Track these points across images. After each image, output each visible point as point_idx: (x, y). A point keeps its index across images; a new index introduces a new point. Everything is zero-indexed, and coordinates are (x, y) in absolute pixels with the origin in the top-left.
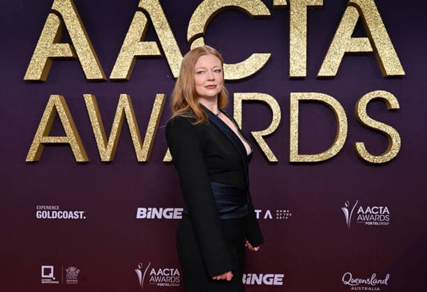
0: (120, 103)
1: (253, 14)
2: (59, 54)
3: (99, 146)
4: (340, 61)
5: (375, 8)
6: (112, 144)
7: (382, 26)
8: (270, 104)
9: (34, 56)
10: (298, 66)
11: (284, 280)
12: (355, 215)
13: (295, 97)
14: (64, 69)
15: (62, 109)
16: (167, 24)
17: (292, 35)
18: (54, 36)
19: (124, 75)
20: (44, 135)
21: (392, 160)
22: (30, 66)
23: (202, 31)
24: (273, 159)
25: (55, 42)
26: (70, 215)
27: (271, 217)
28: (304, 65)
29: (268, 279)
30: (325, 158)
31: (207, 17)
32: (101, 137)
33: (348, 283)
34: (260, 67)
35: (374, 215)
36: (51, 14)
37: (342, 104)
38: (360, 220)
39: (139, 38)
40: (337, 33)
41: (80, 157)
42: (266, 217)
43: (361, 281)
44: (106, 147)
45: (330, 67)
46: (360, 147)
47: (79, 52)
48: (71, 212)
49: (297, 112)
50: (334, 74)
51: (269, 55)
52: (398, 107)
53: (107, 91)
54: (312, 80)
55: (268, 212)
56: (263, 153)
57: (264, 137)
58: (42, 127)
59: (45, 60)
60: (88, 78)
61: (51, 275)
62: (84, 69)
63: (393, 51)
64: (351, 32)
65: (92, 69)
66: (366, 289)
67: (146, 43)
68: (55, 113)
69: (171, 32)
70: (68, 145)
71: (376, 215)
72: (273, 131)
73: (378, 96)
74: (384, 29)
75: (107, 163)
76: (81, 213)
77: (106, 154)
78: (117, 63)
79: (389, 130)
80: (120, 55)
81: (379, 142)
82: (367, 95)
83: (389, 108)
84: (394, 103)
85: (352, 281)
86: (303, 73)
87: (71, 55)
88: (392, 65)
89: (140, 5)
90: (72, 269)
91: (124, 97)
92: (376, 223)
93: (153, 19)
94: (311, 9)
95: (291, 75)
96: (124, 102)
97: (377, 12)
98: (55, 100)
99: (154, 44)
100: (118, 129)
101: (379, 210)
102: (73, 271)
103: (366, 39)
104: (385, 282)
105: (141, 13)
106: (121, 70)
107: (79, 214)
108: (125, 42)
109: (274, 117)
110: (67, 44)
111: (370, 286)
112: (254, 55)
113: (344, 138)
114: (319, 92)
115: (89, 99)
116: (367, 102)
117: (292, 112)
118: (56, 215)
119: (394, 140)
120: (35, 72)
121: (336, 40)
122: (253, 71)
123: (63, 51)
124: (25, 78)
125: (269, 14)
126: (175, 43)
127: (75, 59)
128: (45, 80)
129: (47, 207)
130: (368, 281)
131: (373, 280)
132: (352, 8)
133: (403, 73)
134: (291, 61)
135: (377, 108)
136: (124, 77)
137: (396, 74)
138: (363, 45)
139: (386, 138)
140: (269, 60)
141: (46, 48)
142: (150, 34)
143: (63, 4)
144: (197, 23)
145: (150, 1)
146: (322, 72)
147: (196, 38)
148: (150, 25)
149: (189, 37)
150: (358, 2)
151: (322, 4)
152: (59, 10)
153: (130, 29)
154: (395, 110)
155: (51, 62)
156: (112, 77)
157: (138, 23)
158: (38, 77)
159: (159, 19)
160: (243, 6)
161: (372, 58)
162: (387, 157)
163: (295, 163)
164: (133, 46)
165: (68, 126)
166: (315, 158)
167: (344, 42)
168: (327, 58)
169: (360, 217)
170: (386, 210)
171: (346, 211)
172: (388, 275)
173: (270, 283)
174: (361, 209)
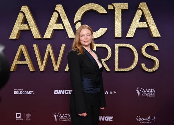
0: (47, 48)
1: (100, 13)
2: (23, 28)
3: (39, 65)
4: (135, 31)
5: (149, 10)
6: (44, 64)
7: (151, 17)
8: (107, 48)
9: (13, 29)
10: (118, 33)
11: (113, 119)
13: (117, 46)
14: (25, 35)
15: (24, 50)
16: (66, 17)
17: (116, 21)
18: (21, 21)
19: (49, 37)
20: (17, 61)
21: (156, 71)
22: (12, 33)
23: (80, 19)
24: (109, 70)
25: (22, 24)
27: (108, 94)
28: (121, 33)
30: (129, 70)
31: (82, 14)
32: (40, 62)
33: (139, 120)
34: (103, 33)
35: (149, 93)
36: (20, 13)
37: (136, 48)
38: (143, 95)
39: (55, 22)
40: (134, 20)
41: (31, 69)
42: (106, 94)
43: (144, 119)
44: (42, 66)
45: (131, 33)
46: (143, 65)
47: (31, 28)
48: (28, 92)
49: (118, 51)
50: (133, 36)
51: (107, 29)
52: (158, 49)
53: (42, 43)
54: (124, 39)
55: (107, 92)
57: (105, 61)
59: (18, 31)
60: (35, 38)
61: (20, 117)
62: (33, 35)
63: (156, 27)
64: (139, 20)
65: (36, 34)
66: (146, 122)
67: (58, 24)
68: (22, 52)
69: (68, 20)
70: (27, 65)
72: (108, 59)
73: (150, 45)
74: (152, 19)
75: (42, 71)
76: (32, 92)
77: (42, 68)
78: (46, 32)
79: (155, 58)
80: (48, 29)
81: (151, 63)
82: (146, 45)
83: (154, 50)
84: (156, 48)
85: (141, 119)
86: (120, 36)
87: (28, 29)
88: (155, 32)
89: (55, 9)
90: (28, 114)
91: (49, 46)
92: (150, 96)
93: (60, 15)
94: (123, 11)
95: (116, 37)
96: (49, 48)
97: (149, 12)
98: (22, 47)
99: (61, 25)
100: (47, 58)
101: (151, 91)
102: (28, 115)
103: (145, 22)
104: (154, 119)
105: (56, 12)
106: (48, 35)
107: (31, 92)
108: (50, 24)
109: (109, 53)
110: (27, 25)
111: (148, 121)
112: (101, 29)
113: (137, 62)
114: (127, 44)
115: (35, 46)
116: (146, 47)
117: (116, 51)
118: (22, 93)
119: (156, 62)
120: (14, 35)
121: (133, 23)
122: (100, 35)
123: (25, 27)
124: (10, 38)
125: (107, 13)
126: (69, 24)
127: (29, 31)
128: (18, 39)
129: (18, 90)
130: (147, 119)
131: (149, 119)
132: (140, 10)
133: (160, 36)
134: (115, 31)
135: (150, 50)
137: (157, 36)
138: (144, 25)
139: (153, 62)
140: (107, 31)
141: (18, 26)
142: (59, 21)
143: (25, 9)
144: (78, 16)
145: (59, 8)
146: (128, 36)
147: (78, 22)
148: (59, 17)
149: (75, 22)
150: (142, 8)
151: (127, 9)
152: (23, 11)
153: (52, 19)
154: (157, 51)
155: (20, 32)
156: (44, 37)
157: (55, 16)
158: (15, 37)
159: (63, 15)
160: (96, 10)
161: (148, 30)
162: (154, 69)
163: (117, 72)
164: (53, 25)
165: (27, 57)
166: (125, 70)
167: (136, 24)
168: (130, 30)
169: (143, 94)
170: (154, 90)
171: (138, 91)
172: (155, 117)
173: (108, 120)
174: (144, 90)
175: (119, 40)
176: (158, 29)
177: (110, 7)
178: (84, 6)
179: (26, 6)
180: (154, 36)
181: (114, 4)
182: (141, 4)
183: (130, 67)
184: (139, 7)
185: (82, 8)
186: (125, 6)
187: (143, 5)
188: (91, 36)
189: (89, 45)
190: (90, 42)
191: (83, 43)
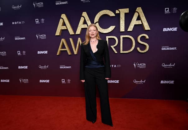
0: (78, 40)
1: (111, 16)
2: (63, 29)
3: (74, 51)
4: (133, 27)
6: (77, 50)
9: (57, 29)
10: (122, 29)
12: (137, 66)
13: (122, 37)
14: (65, 32)
15: (65, 42)
17: (121, 21)
18: (62, 24)
19: (79, 33)
20: (61, 49)
21: (147, 52)
23: (98, 21)
24: (116, 52)
25: (62, 26)
26: (68, 67)
28: (124, 28)
29: (115, 82)
30: (129, 52)
31: (99, 17)
32: (74, 49)
36: (61, 19)
37: (134, 38)
39: (82, 24)
40: (133, 20)
41: (69, 54)
43: (138, 82)
45: (130, 29)
46: (138, 49)
47: (68, 28)
49: (122, 40)
51: (115, 26)
52: (148, 38)
53: (75, 37)
54: (126, 32)
55: (115, 66)
56: (114, 51)
57: (114, 47)
58: (60, 47)
59: (60, 30)
60: (71, 34)
61: (64, 81)
62: (69, 32)
63: (147, 23)
64: (136, 19)
65: (71, 32)
67: (84, 25)
68: (63, 43)
69: (90, 21)
70: (66, 51)
71: (142, 65)
72: (116, 45)
73: (143, 35)
74: (145, 18)
75: (76, 55)
77: (75, 53)
78: (77, 30)
79: (146, 44)
80: (78, 28)
81: (143, 47)
82: (140, 35)
83: (146, 39)
84: (147, 37)
85: (136, 82)
86: (124, 31)
87: (66, 29)
88: (147, 27)
89: (82, 15)
91: (79, 39)
92: (142, 68)
93: (86, 19)
94: (125, 14)
95: (121, 31)
97: (143, 13)
98: (63, 40)
99: (86, 25)
100: (78, 46)
102: (69, 80)
103: (140, 21)
104: (144, 82)
105: (82, 17)
106: (78, 32)
107: (70, 67)
108: (79, 25)
109: (116, 42)
110: (65, 26)
112: (111, 27)
113: (134, 47)
114: (128, 35)
115: (71, 39)
116: (140, 37)
118: (65, 67)
119: (147, 46)
120: (58, 33)
121: (132, 21)
122: (111, 31)
123: (64, 28)
124: (56, 35)
125: (115, 16)
127: (67, 30)
128: (60, 35)
130: (140, 82)
131: (141, 81)
132: (137, 13)
133: (150, 29)
134: (121, 27)
135: (143, 39)
137: (148, 30)
138: (139, 22)
139: (145, 46)
141: (60, 27)
142: (85, 22)
143: (64, 16)
144: (97, 19)
145: (85, 14)
147: (97, 23)
148: (85, 20)
149: (95, 23)
150: (138, 11)
151: (128, 12)
152: (63, 18)
153: (80, 21)
156: (76, 34)
157: (82, 20)
158: (58, 35)
159: (87, 18)
160: (108, 14)
161: (142, 26)
162: (145, 51)
163: (122, 53)
164: (81, 26)
165: (66, 46)
166: (127, 52)
167: (134, 22)
168: (130, 26)
170: (145, 64)
171: (135, 65)
172: (145, 80)
173: (116, 82)
174: (138, 64)
175: (123, 33)
176: (149, 25)
177: (117, 12)
178: (100, 12)
179: (64, 14)
180: (146, 29)
181: (120, 10)
182: (138, 8)
183: (130, 50)
184: (136, 11)
185: (99, 13)
186: (127, 10)
187: (139, 9)
188: (96, 31)
189: (95, 37)
190: (95, 35)
191: (91, 36)
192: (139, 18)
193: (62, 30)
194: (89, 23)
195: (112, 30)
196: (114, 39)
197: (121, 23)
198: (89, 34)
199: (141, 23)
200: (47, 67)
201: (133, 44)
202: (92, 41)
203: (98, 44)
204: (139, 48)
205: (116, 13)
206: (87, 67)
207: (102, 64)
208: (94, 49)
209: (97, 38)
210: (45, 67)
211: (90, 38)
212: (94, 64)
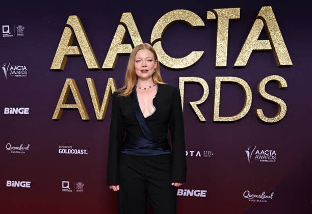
0: (108, 84)
1: (193, 25)
2: (71, 53)
3: (96, 111)
4: (249, 56)
5: (275, 19)
6: (104, 109)
7: (279, 32)
8: (202, 84)
9: (56, 54)
10: (221, 60)
11: (207, 194)
12: (254, 155)
13: (219, 80)
14: (75, 62)
15: (73, 87)
16: (138, 33)
17: (218, 39)
18: (68, 41)
20: (63, 103)
21: (280, 121)
22: (54, 60)
23: (160, 37)
25: (69, 45)
26: (78, 152)
27: (200, 156)
28: (226, 59)
29: (197, 193)
30: (236, 119)
31: (163, 28)
32: (97, 105)
33: (246, 197)
35: (266, 156)
36: (66, 27)
37: (249, 84)
38: (257, 159)
39: (120, 42)
40: (249, 37)
41: (84, 117)
42: (197, 155)
43: (255, 196)
44: (100, 111)
45: (242, 60)
46: (260, 112)
47: (83, 51)
48: (79, 150)
49: (219, 89)
50: (245, 65)
51: (203, 52)
52: (286, 86)
53: (100, 76)
54: (230, 69)
55: (198, 152)
56: (196, 115)
57: (198, 105)
58: (62, 98)
59: (63, 56)
60: (89, 68)
61: (68, 187)
62: (87, 62)
63: (286, 49)
64: (258, 36)
65: (91, 62)
66: (258, 201)
67: (124, 45)
68: (69, 90)
69: (140, 38)
70: (77, 109)
71: (267, 155)
72: (203, 101)
73: (274, 79)
74: (280, 34)
75: (100, 120)
76: (85, 150)
77: (100, 115)
78: (107, 58)
79: (279, 101)
80: (109, 53)
81: (272, 109)
82: (266, 78)
83: (280, 87)
84: (284, 83)
85: (250, 196)
86: (225, 64)
87: (78, 53)
88: (284, 58)
89: (121, 21)
90: (80, 184)
91: (111, 80)
92: (267, 161)
93: (129, 29)
94: (232, 22)
95: (217, 65)
97: (276, 23)
98: (69, 82)
99: (130, 46)
100: (107, 100)
101: (269, 153)
102: (80, 185)
103: (268, 41)
104: (271, 197)
105: (121, 25)
106: (109, 63)
107: (84, 151)
108: (112, 45)
109: (204, 93)
110: (76, 47)
111: (261, 199)
112: (193, 52)
113: (250, 106)
114: (234, 77)
115: (89, 81)
116: (266, 83)
117: (216, 89)
118: (70, 152)
119: (282, 108)
120: (57, 64)
121: (247, 42)
122: (192, 63)
123: (74, 51)
124: (51, 68)
125: (204, 25)
127: (81, 56)
128: (63, 69)
130: (260, 197)
131: (263, 196)
132: (260, 20)
133: (291, 63)
134: (217, 56)
135: (272, 87)
136: (111, 67)
137: (287, 64)
138: (265, 45)
139: (277, 107)
140: (203, 55)
141: (64, 49)
142: (127, 39)
143: (74, 21)
144: (157, 31)
145: (127, 18)
146: (237, 63)
147: (156, 42)
148: (127, 34)
149: (152, 41)
150: (264, 16)
151: (239, 17)
152: (71, 25)
153: (115, 36)
154: (284, 88)
155: (67, 58)
156: (104, 67)
157: (120, 32)
158: (59, 68)
159: (133, 29)
160: (187, 20)
161: (271, 53)
162: (277, 119)
163: (217, 122)
164: (117, 47)
165: (77, 98)
166: (230, 119)
167: (253, 43)
168: (241, 54)
169: (257, 157)
170: (274, 152)
171: (248, 153)
172: (273, 193)
173: (198, 195)
174: (258, 152)
175: (222, 71)
176: (289, 52)
177: (210, 16)
178: (167, 14)
179: (75, 17)
180: (282, 64)
181: (217, 10)
182: (263, 9)
183: (238, 115)
184: (259, 15)
185: (163, 17)
186: (235, 13)
187: (266, 10)
188: (153, 62)
189: (149, 77)
190: (151, 72)
191: (139, 73)
192: (265, 35)
193: (69, 58)
194: (137, 40)
195: (196, 61)
196: (198, 84)
197: (218, 44)
198: (134, 68)
199: (270, 48)
200: (27, 148)
201: (247, 101)
202: (143, 88)
203: (156, 95)
204: (261, 110)
205: (208, 18)
206: (126, 152)
207: (166, 147)
208: (147, 108)
209: (156, 79)
210: (21, 148)
211: (136, 78)
212: (144, 146)
